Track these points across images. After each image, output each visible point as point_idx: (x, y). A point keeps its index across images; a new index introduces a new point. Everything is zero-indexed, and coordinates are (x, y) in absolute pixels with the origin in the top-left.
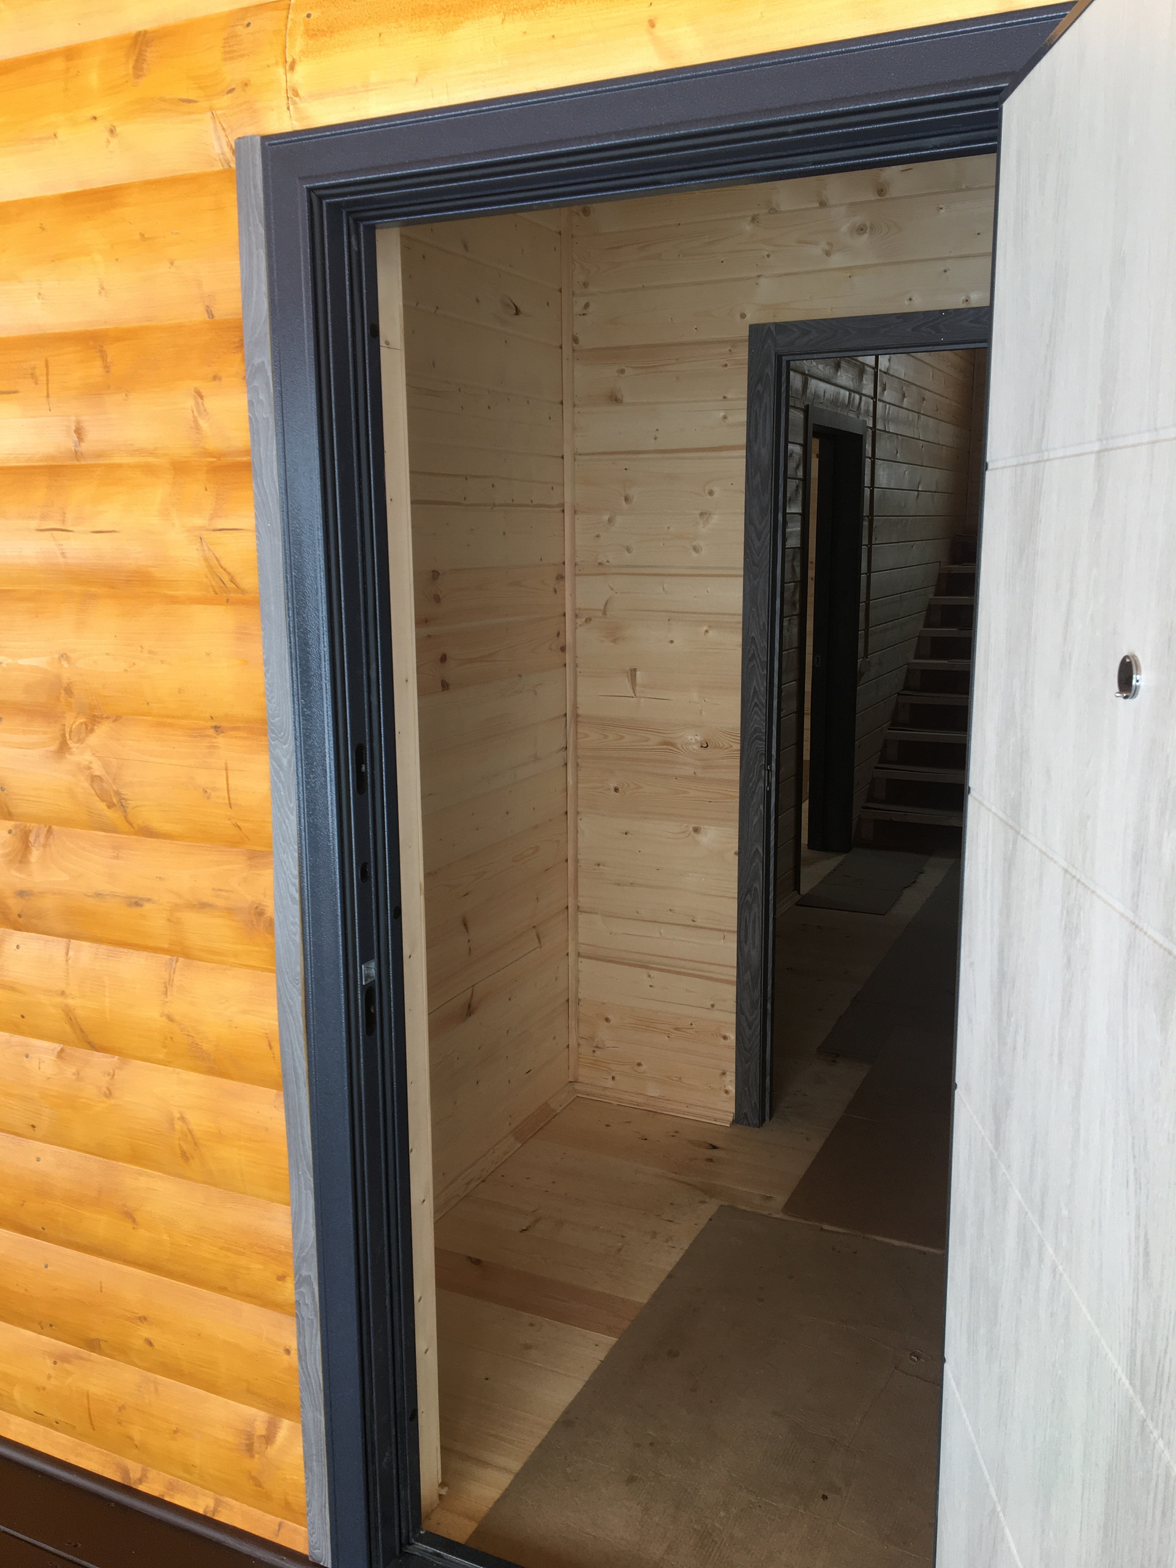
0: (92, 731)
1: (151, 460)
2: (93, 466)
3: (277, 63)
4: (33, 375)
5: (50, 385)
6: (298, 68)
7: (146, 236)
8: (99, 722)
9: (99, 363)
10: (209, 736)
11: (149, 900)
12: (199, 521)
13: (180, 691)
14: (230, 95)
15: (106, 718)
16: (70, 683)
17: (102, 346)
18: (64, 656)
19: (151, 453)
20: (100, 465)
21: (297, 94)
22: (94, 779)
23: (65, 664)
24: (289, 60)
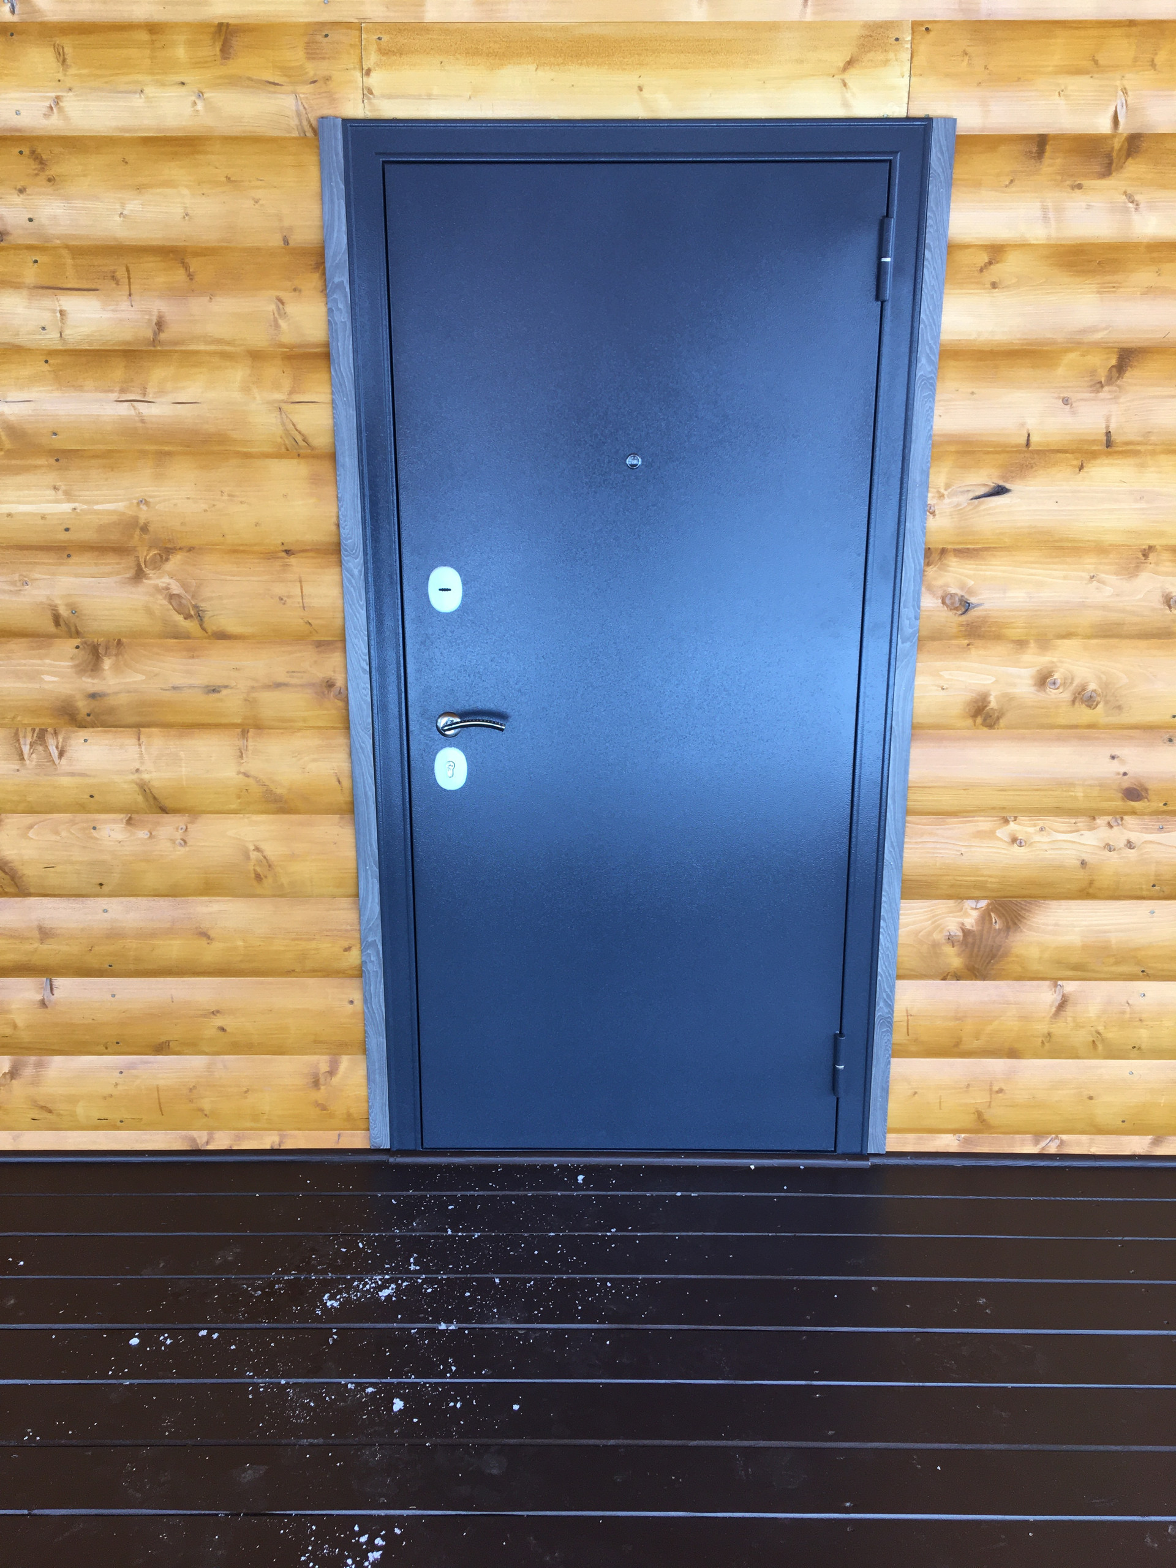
0: (167, 560)
1: (227, 348)
2: (170, 351)
3: (354, 68)
4: (113, 278)
5: (132, 287)
6: (373, 74)
7: (232, 179)
8: (172, 553)
9: (182, 271)
10: (282, 558)
11: (226, 687)
12: (278, 396)
13: (257, 524)
14: (312, 85)
15: (180, 549)
16: (148, 523)
17: (183, 259)
18: (143, 501)
19: (229, 343)
20: (176, 351)
21: (371, 92)
22: (171, 597)
23: (144, 507)
24: (365, 67)
